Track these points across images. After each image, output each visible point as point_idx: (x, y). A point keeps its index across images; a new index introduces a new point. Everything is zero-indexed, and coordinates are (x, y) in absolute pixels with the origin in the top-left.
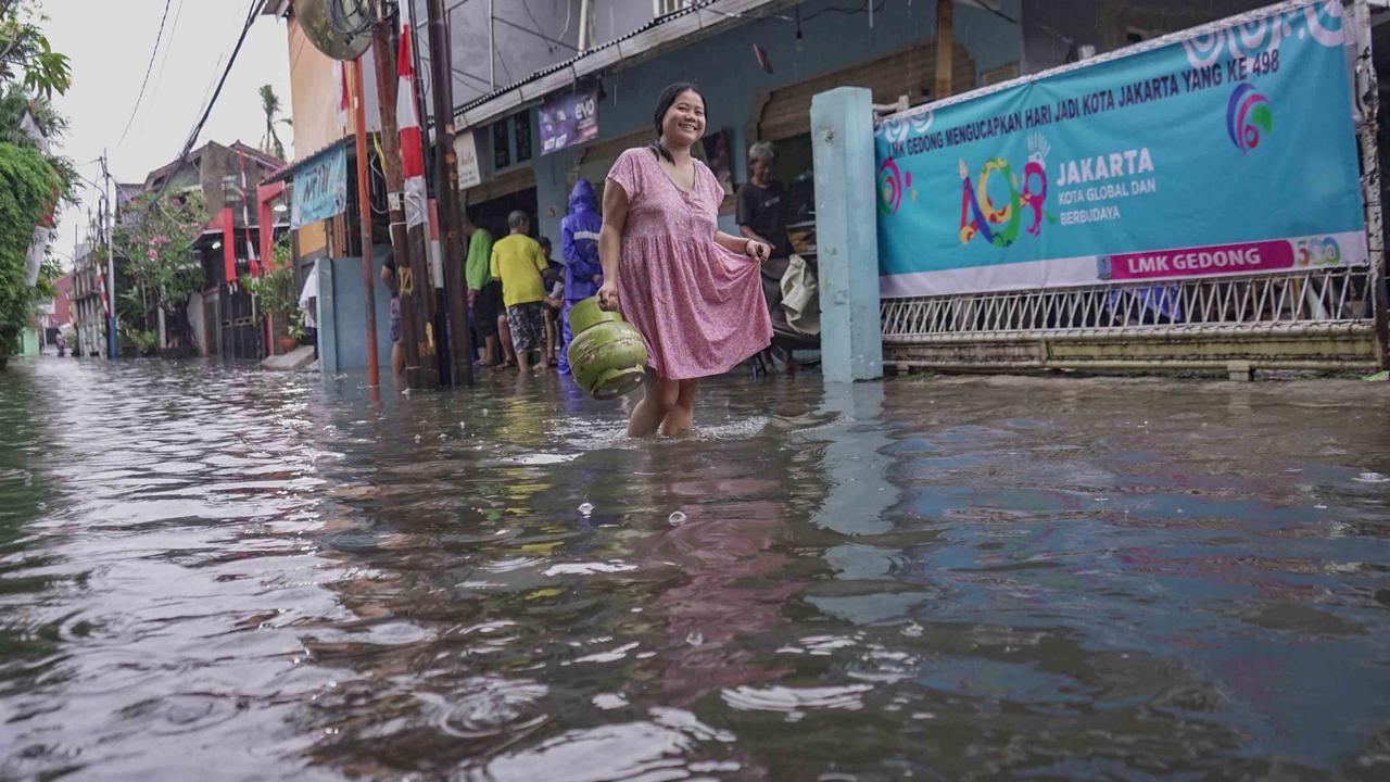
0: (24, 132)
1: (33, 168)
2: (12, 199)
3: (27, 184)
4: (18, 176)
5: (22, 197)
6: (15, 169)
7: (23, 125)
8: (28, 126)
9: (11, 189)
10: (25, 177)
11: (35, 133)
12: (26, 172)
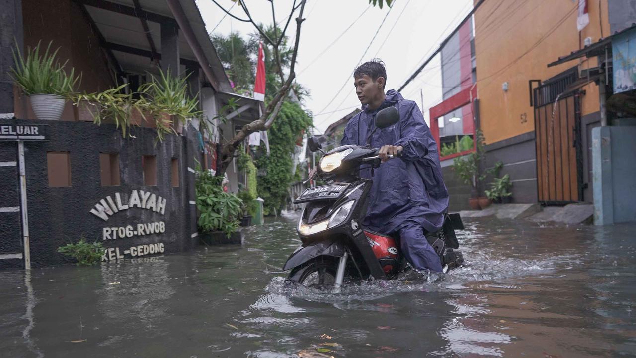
0: (290, 98)
1: (298, 113)
2: (289, 129)
3: (295, 121)
4: (292, 117)
5: (294, 128)
6: (291, 113)
7: (290, 95)
8: (292, 95)
9: (289, 124)
10: (295, 117)
11: (295, 99)
12: (296, 115)
